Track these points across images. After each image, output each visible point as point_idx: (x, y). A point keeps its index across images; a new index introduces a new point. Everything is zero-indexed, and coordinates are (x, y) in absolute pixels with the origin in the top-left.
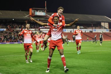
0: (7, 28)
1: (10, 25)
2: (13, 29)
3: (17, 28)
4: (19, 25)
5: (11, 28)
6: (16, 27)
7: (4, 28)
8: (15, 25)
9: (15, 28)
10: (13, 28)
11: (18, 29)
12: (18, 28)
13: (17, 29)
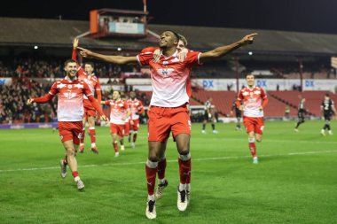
0: (14, 76)
1: (26, 67)
2: (36, 79)
3: (49, 76)
4: (54, 67)
5: (27, 75)
6: (46, 74)
7: (6, 76)
8: (41, 66)
9: (43, 76)
10: (36, 76)
11: (53, 80)
12: (52, 75)
13: (49, 79)
